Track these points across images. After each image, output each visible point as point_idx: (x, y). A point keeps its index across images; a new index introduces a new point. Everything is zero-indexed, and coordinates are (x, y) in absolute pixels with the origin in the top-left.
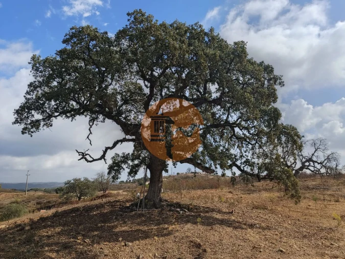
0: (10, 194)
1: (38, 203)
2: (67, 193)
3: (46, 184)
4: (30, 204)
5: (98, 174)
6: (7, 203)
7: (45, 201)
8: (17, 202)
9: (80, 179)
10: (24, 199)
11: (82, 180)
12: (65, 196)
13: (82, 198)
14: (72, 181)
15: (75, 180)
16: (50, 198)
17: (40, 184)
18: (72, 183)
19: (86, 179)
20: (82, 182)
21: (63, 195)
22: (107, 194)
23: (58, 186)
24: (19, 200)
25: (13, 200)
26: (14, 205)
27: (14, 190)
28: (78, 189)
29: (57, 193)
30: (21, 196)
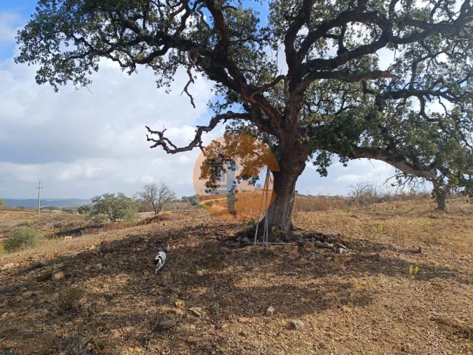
0: (17, 214)
1: (56, 226)
2: (96, 213)
3: (63, 201)
4: (45, 227)
5: (147, 187)
6: (13, 225)
7: (66, 224)
8: (26, 224)
9: (112, 195)
10: (37, 220)
11: (116, 196)
12: (94, 218)
13: (117, 220)
14: (103, 198)
15: (107, 196)
16: (72, 219)
17: (56, 202)
18: (102, 201)
19: (122, 195)
20: (115, 199)
21: (91, 216)
22: (162, 216)
23: (82, 204)
24: (29, 221)
25: (22, 221)
26: (24, 228)
27: (22, 209)
28: (110, 208)
29: (82, 213)
30: (31, 216)
